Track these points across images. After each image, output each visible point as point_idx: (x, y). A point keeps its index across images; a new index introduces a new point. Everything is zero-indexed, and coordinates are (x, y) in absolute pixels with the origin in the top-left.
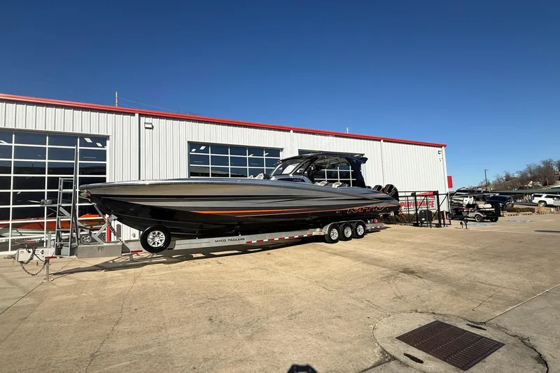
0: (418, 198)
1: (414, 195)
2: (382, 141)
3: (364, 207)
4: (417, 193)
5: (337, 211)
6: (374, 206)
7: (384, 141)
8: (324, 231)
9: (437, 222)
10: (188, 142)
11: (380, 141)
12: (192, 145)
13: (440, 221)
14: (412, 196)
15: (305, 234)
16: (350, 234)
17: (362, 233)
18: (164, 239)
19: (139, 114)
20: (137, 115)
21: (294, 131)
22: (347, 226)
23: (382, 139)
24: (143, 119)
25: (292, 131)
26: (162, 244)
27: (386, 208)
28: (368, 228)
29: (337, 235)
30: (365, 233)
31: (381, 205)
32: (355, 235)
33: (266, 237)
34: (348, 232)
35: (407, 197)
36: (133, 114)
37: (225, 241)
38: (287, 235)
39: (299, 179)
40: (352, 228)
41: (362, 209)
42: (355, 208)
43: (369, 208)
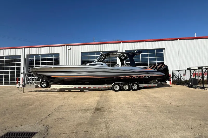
0: (191, 71)
1: (189, 69)
2: (178, 40)
4: (192, 68)
7: (179, 40)
8: (111, 86)
9: (201, 86)
10: (81, 52)
11: (177, 40)
13: (204, 86)
14: (187, 70)
15: (102, 86)
16: (127, 88)
17: (136, 88)
18: (46, 84)
19: (67, 45)
20: (66, 46)
21: (122, 43)
22: (125, 84)
23: (178, 39)
24: (68, 47)
25: (121, 43)
26: (45, 86)
27: (152, 76)
28: (142, 86)
29: (119, 88)
30: (139, 88)
31: (147, 75)
32: (130, 89)
33: (82, 86)
34: (126, 87)
35: (185, 70)
36: (65, 46)
37: (66, 86)
38: (92, 86)
39: (100, 64)
40: (128, 85)
41: (132, 77)
42: (127, 76)
43: (137, 77)
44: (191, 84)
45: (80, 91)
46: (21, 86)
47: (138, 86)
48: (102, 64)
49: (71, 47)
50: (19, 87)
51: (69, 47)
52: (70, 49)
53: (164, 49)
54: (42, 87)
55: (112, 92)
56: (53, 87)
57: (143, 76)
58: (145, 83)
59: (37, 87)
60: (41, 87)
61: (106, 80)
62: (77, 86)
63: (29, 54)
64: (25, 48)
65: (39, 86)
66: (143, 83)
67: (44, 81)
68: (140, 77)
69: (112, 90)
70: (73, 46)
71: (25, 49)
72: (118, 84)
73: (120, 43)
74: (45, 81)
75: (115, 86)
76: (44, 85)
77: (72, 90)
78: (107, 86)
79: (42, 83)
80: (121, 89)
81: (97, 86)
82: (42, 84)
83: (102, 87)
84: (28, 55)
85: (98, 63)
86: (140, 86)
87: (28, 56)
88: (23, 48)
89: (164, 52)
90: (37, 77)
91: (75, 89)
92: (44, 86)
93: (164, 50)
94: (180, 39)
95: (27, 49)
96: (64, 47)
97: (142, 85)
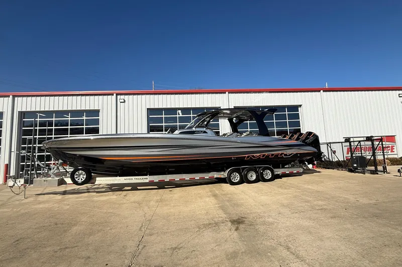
0: (352, 144)
1: (347, 140)
2: (322, 91)
3: (266, 154)
4: (352, 140)
5: (233, 157)
6: (280, 152)
7: (324, 91)
8: (224, 175)
9: (373, 168)
10: (148, 109)
11: (320, 91)
12: (150, 111)
13: (376, 168)
14: (345, 142)
15: (207, 176)
16: (254, 177)
17: (270, 177)
18: (85, 176)
19: (116, 94)
20: (115, 95)
21: (229, 93)
22: (249, 170)
23: (322, 89)
24: (119, 97)
25: (227, 93)
26: (83, 179)
28: (279, 173)
29: (239, 178)
30: (275, 177)
31: (289, 152)
32: (260, 179)
33: (167, 178)
34: (252, 176)
35: (342, 143)
36: (112, 94)
37: (132, 179)
38: (187, 177)
39: (202, 131)
40: (256, 172)
41: (264, 155)
42: (255, 155)
43: (272, 155)
44: (355, 165)
45: (156, 187)
46: (18, 183)
47: (272, 172)
48: (205, 132)
49: (126, 97)
50: (14, 185)
51: (122, 97)
52: (124, 102)
53: (300, 106)
55: (226, 187)
56: (101, 181)
57: (282, 154)
58: (283, 167)
59: (62, 182)
60: (74, 183)
61: (212, 163)
62: (156, 178)
63: (24, 110)
64: (14, 97)
65: (68, 180)
66: (279, 167)
67: (79, 170)
68: (277, 155)
69: (226, 183)
70: (131, 97)
71: (16, 98)
72: (238, 171)
73: (225, 93)
74: (81, 169)
75: (232, 175)
77: (139, 188)
78: (216, 175)
79: (77, 173)
80: (244, 180)
81: (197, 177)
82: (75, 176)
83: (206, 178)
84: (22, 112)
85: (198, 129)
86: (276, 173)
87: (22, 114)
88: (11, 96)
89: (299, 112)
90: (62, 162)
91: (151, 183)
92: (80, 181)
93: (299, 108)
95: (20, 99)
96: (109, 97)
97: (279, 171)
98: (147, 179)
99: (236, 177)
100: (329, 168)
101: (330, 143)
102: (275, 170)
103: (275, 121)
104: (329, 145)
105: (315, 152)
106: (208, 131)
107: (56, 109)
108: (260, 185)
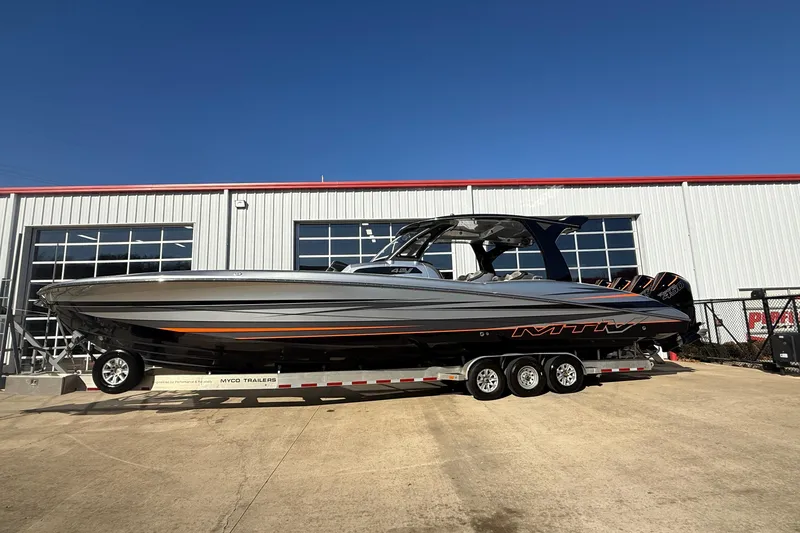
0: (771, 304)
1: (758, 294)
2: (685, 184)
3: (564, 324)
5: (482, 331)
6: (599, 321)
7: (690, 184)
8: (460, 373)
10: (296, 223)
11: (680, 184)
12: (301, 227)
14: (753, 299)
15: (419, 376)
16: (534, 382)
17: (573, 381)
18: (126, 372)
19: (230, 190)
20: (226, 192)
21: (474, 187)
22: (523, 363)
23: (685, 179)
24: (234, 196)
25: (469, 187)
26: (123, 379)
27: (640, 326)
28: (595, 371)
29: (496, 384)
30: (585, 381)
31: (620, 320)
32: (549, 385)
33: (323, 379)
34: (528, 379)
35: (743, 300)
36: (221, 191)
37: (238, 381)
38: (371, 378)
39: (408, 268)
40: (540, 369)
41: (558, 328)
42: (535, 326)
43: (580, 327)
44: (785, 356)
45: (300, 399)
47: (579, 369)
48: (415, 271)
49: (251, 197)
51: (242, 196)
52: (246, 206)
53: (636, 217)
54: (102, 386)
55: (465, 403)
56: (167, 383)
57: (603, 325)
58: (604, 357)
59: (72, 385)
60: (99, 388)
61: (431, 345)
62: (297, 380)
63: (37, 224)
64: (19, 196)
65: (89, 381)
66: (594, 358)
67: (117, 355)
68: (590, 329)
69: (466, 393)
70: (260, 196)
71: (23, 200)
72: (494, 365)
73: (465, 187)
74: (121, 356)
75: (480, 374)
76: (118, 373)
77: (260, 400)
78: (441, 374)
79: (108, 364)
80: (509, 387)
81: (395, 377)
82: (104, 372)
83: (416, 380)
84: (33, 228)
85: (398, 264)
86: (588, 371)
87: (35, 233)
88: (12, 195)
89: (634, 231)
90: (80, 336)
91: (285, 390)
92: (113, 383)
93: (633, 223)
94: (693, 182)
95: (31, 200)
96: (215, 196)
97: (594, 368)
98: (274, 380)
99: (491, 381)
100: (709, 361)
101: (711, 301)
102: (585, 364)
103: (577, 250)
104: (709, 305)
105: (684, 322)
106: (423, 268)
107: (103, 222)
108: (549, 399)
